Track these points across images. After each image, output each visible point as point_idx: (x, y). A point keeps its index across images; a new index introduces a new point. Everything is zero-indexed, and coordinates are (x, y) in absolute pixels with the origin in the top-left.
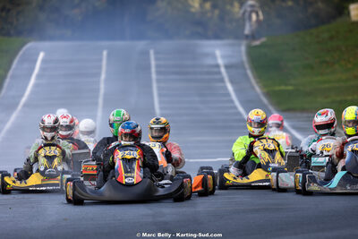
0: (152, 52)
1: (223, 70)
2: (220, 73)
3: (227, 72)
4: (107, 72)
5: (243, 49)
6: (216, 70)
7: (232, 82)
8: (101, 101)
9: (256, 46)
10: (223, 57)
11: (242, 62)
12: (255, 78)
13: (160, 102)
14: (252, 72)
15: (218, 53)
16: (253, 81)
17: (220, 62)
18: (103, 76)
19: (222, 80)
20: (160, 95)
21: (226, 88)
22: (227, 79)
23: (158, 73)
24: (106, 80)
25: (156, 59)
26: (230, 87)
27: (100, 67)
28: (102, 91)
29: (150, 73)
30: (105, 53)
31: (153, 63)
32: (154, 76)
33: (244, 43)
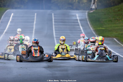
0: (53, 14)
1: (79, 21)
2: (78, 22)
3: (80, 22)
4: (36, 21)
5: (86, 14)
6: (76, 21)
7: (82, 26)
8: (34, 32)
9: (91, 13)
10: (79, 16)
11: (86, 18)
12: (90, 24)
13: (56, 33)
14: (90, 22)
15: (77, 15)
16: (90, 26)
17: (78, 18)
18: (35, 23)
19: (79, 25)
20: (55, 30)
22: (80, 25)
23: (55, 22)
24: (36, 24)
25: (54, 17)
27: (34, 19)
28: (34, 28)
29: (52, 22)
30: (36, 14)
31: (53, 18)
32: (53, 23)
33: (87, 11)
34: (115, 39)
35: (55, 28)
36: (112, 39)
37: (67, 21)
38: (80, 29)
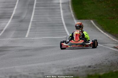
3: (62, 6)
6: (58, 5)
7: (63, 9)
11: (69, 2)
12: (72, 8)
13: (34, 17)
17: (61, 2)
19: (59, 9)
20: (35, 14)
21: (60, 12)
23: (36, 6)
24: (16, 9)
26: (62, 11)
29: (33, 6)
31: (35, 2)
34: (92, 21)
35: (35, 12)
36: (89, 21)
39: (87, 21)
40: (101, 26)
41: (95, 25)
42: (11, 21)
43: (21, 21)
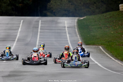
0: (40, 21)
1: (66, 29)
3: (68, 30)
4: (21, 29)
5: (76, 20)
6: (64, 28)
7: (69, 33)
8: (16, 40)
9: (81, 20)
10: (67, 24)
11: (75, 25)
12: (78, 32)
13: (39, 40)
14: (78, 30)
15: (66, 22)
17: (66, 26)
20: (40, 38)
22: (67, 32)
23: (41, 29)
24: (20, 32)
25: (41, 24)
27: (19, 27)
29: (38, 29)
30: (22, 21)
33: (77, 18)
34: (100, 47)
35: (40, 35)
36: (97, 47)
37: (54, 28)
38: (67, 36)
39: (95, 47)
40: (111, 52)
41: (104, 52)
42: (16, 44)
43: (27, 44)
